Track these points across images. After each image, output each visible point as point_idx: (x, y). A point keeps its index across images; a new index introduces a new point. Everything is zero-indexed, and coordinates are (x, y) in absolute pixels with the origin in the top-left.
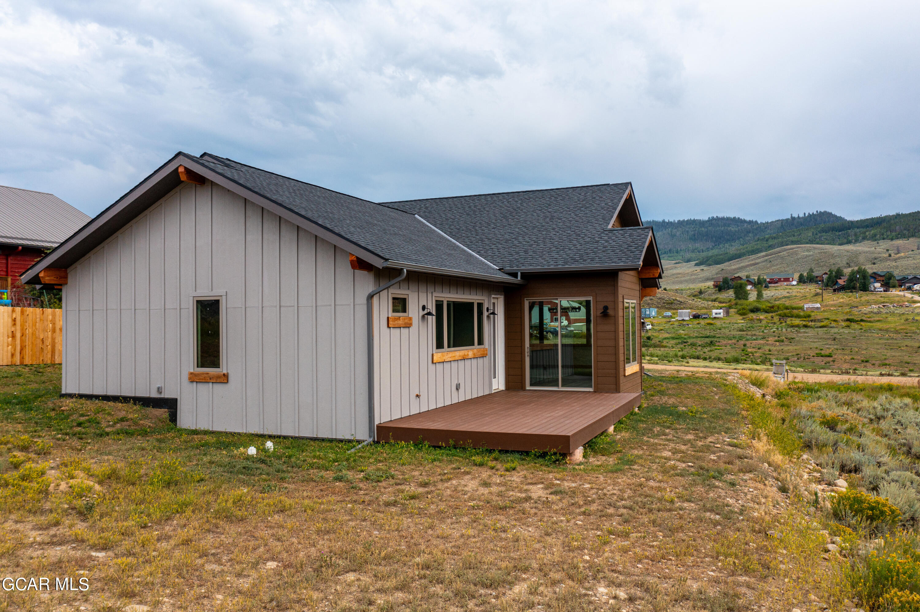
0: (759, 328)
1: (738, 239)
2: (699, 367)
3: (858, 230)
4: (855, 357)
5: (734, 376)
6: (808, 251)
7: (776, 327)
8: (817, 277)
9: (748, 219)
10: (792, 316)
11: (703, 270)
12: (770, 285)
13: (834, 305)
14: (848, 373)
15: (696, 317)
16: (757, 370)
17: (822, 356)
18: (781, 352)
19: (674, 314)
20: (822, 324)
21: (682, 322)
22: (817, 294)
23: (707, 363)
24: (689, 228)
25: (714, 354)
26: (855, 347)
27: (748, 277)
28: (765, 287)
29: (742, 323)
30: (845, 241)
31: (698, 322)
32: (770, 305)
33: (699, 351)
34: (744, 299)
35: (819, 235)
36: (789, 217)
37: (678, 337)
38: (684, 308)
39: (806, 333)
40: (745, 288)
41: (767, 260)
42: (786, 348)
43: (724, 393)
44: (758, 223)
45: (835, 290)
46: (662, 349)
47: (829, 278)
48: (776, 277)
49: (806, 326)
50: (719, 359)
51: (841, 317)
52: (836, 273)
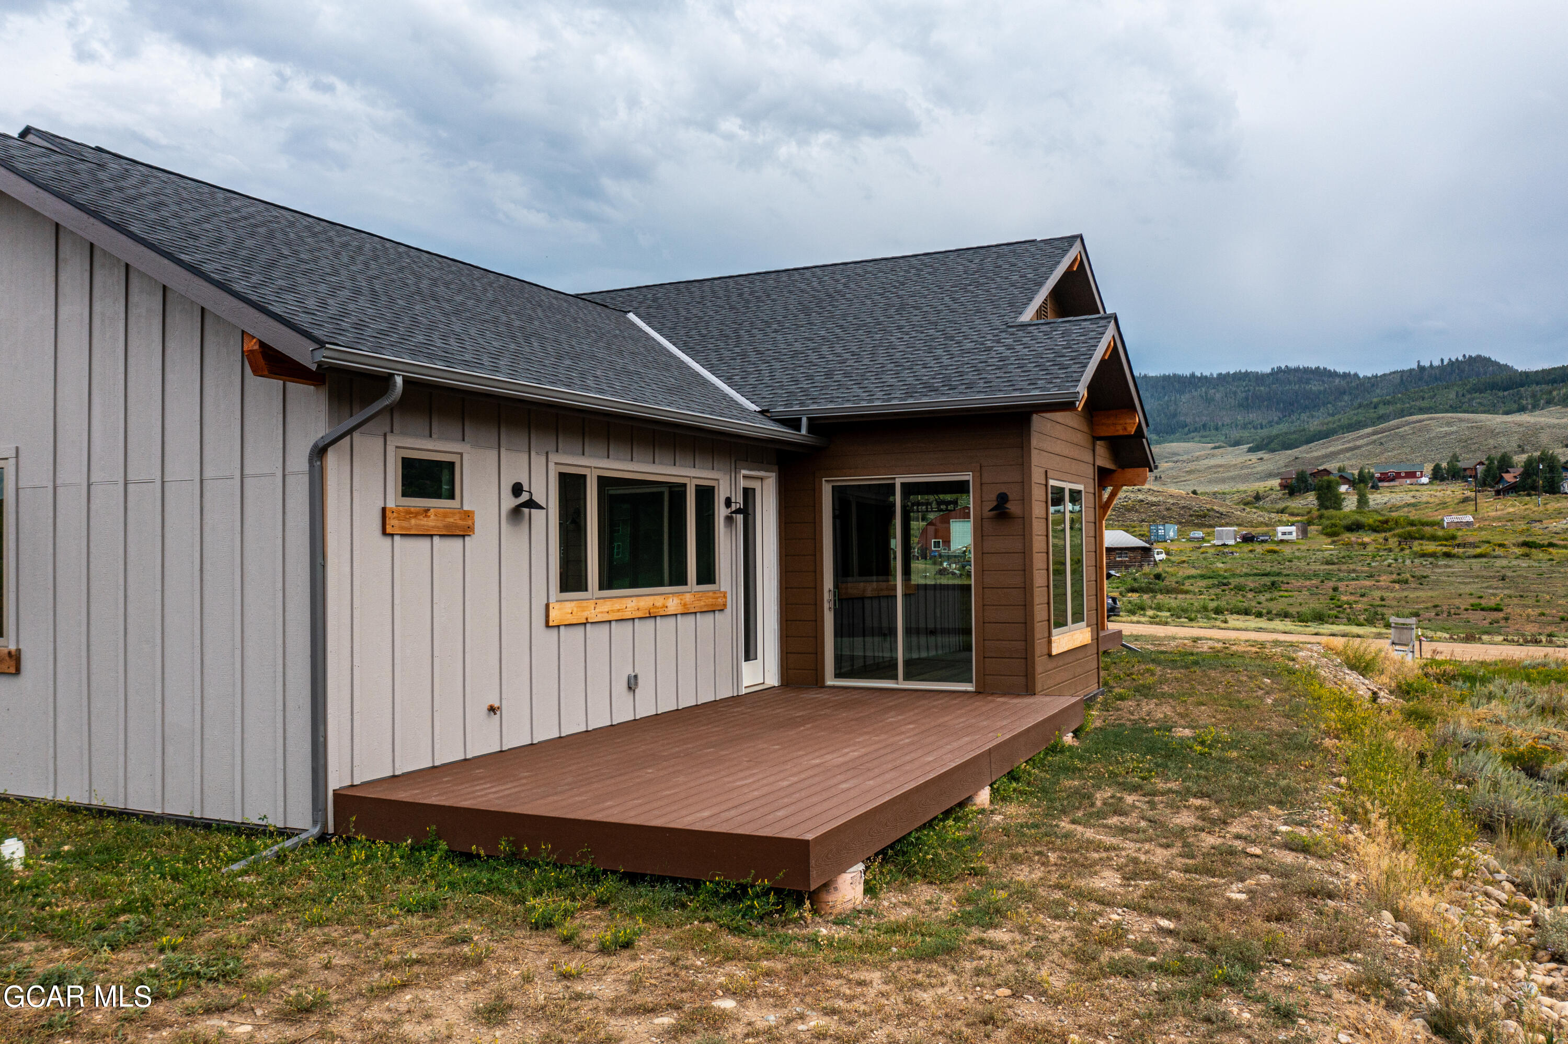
0: (1362, 558)
1: (1324, 404)
2: (1246, 630)
3: (1538, 388)
4: (1547, 612)
5: (1312, 651)
6: (1449, 424)
7: (1393, 557)
8: (1465, 470)
9: (1340, 370)
10: (1422, 538)
11: (1261, 459)
12: (1380, 484)
13: (1498, 519)
14: (1537, 642)
15: (1247, 539)
16: (1359, 636)
17: (1482, 609)
18: (1403, 603)
19: (1209, 534)
20: (1478, 551)
21: (1221, 549)
22: (1466, 500)
23: (1262, 623)
24: (1238, 387)
25: (1276, 607)
26: (1543, 592)
27: (1340, 470)
28: (1373, 487)
29: (1331, 550)
30: (1515, 406)
31: (1251, 548)
32: (1380, 518)
33: (1249, 601)
34: (1335, 508)
35: (1469, 396)
36: (1415, 366)
37: (1212, 575)
38: (1227, 525)
39: (1450, 567)
40: (1336, 489)
41: (1375, 441)
42: (1412, 595)
43: (1285, 691)
44: (1359, 377)
45: (1498, 493)
46: (1180, 596)
47: (1488, 470)
48: (1392, 470)
49: (1447, 555)
50: (1285, 615)
51: (1510, 539)
52: (1499, 462)
